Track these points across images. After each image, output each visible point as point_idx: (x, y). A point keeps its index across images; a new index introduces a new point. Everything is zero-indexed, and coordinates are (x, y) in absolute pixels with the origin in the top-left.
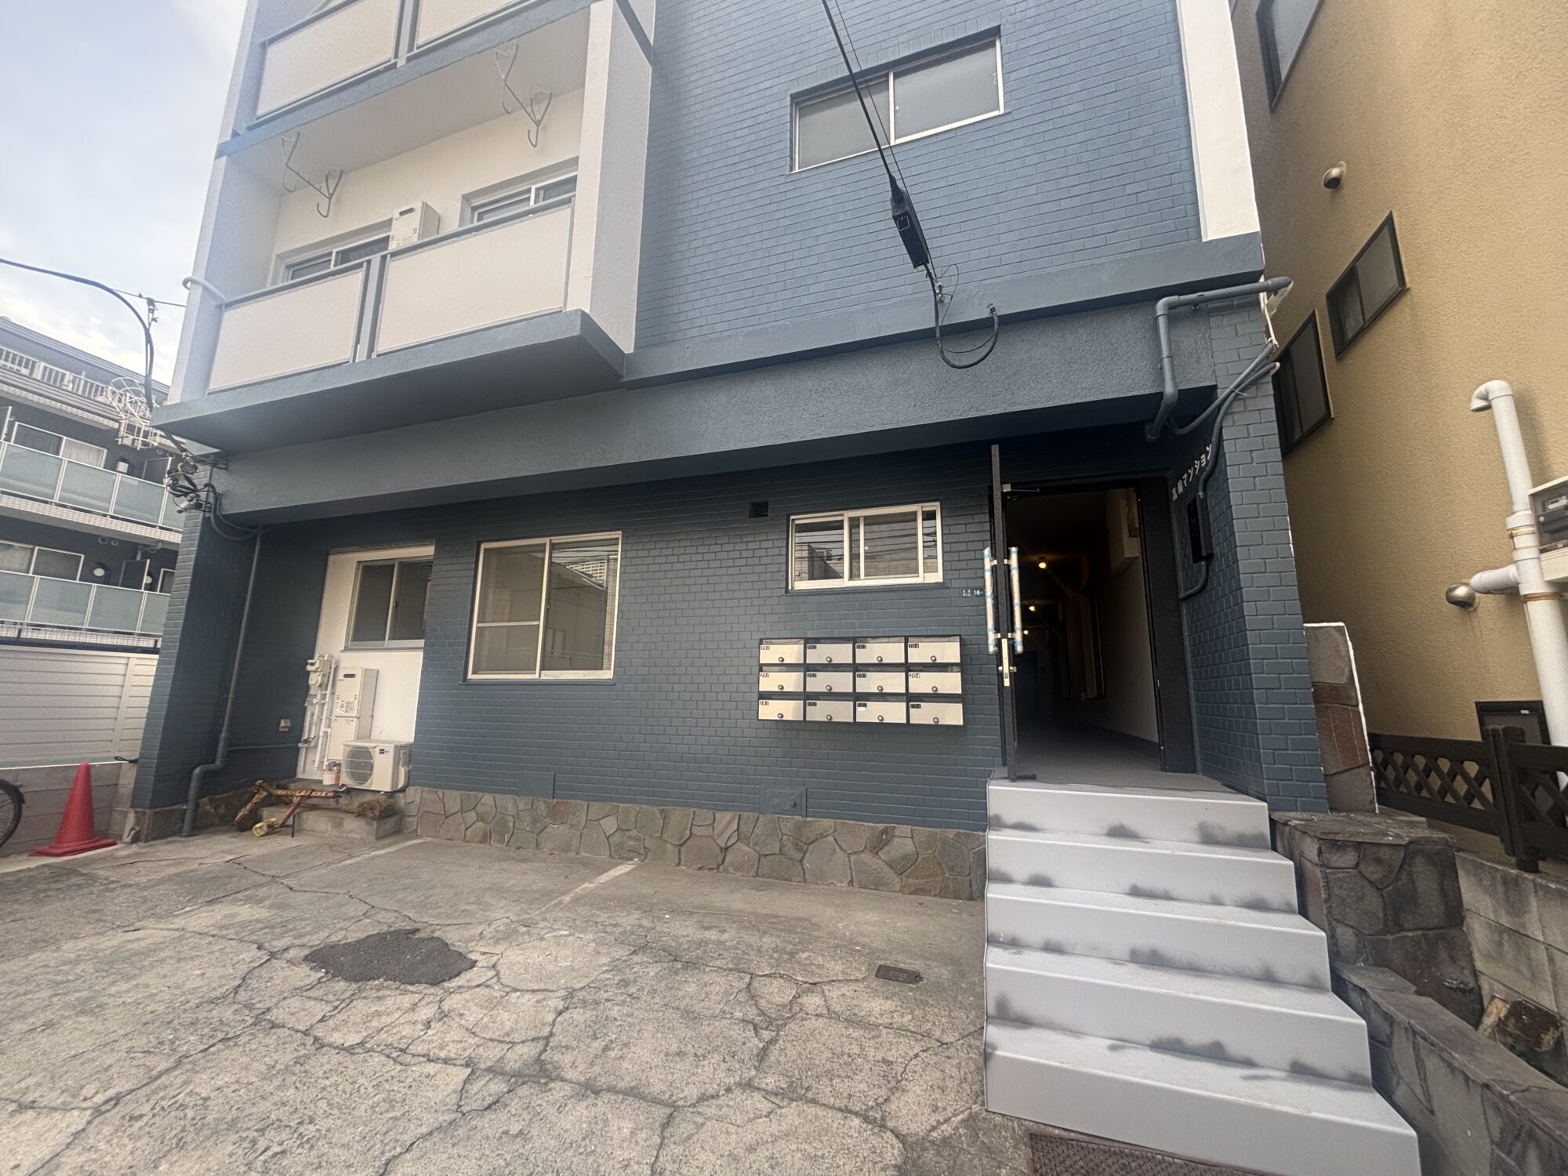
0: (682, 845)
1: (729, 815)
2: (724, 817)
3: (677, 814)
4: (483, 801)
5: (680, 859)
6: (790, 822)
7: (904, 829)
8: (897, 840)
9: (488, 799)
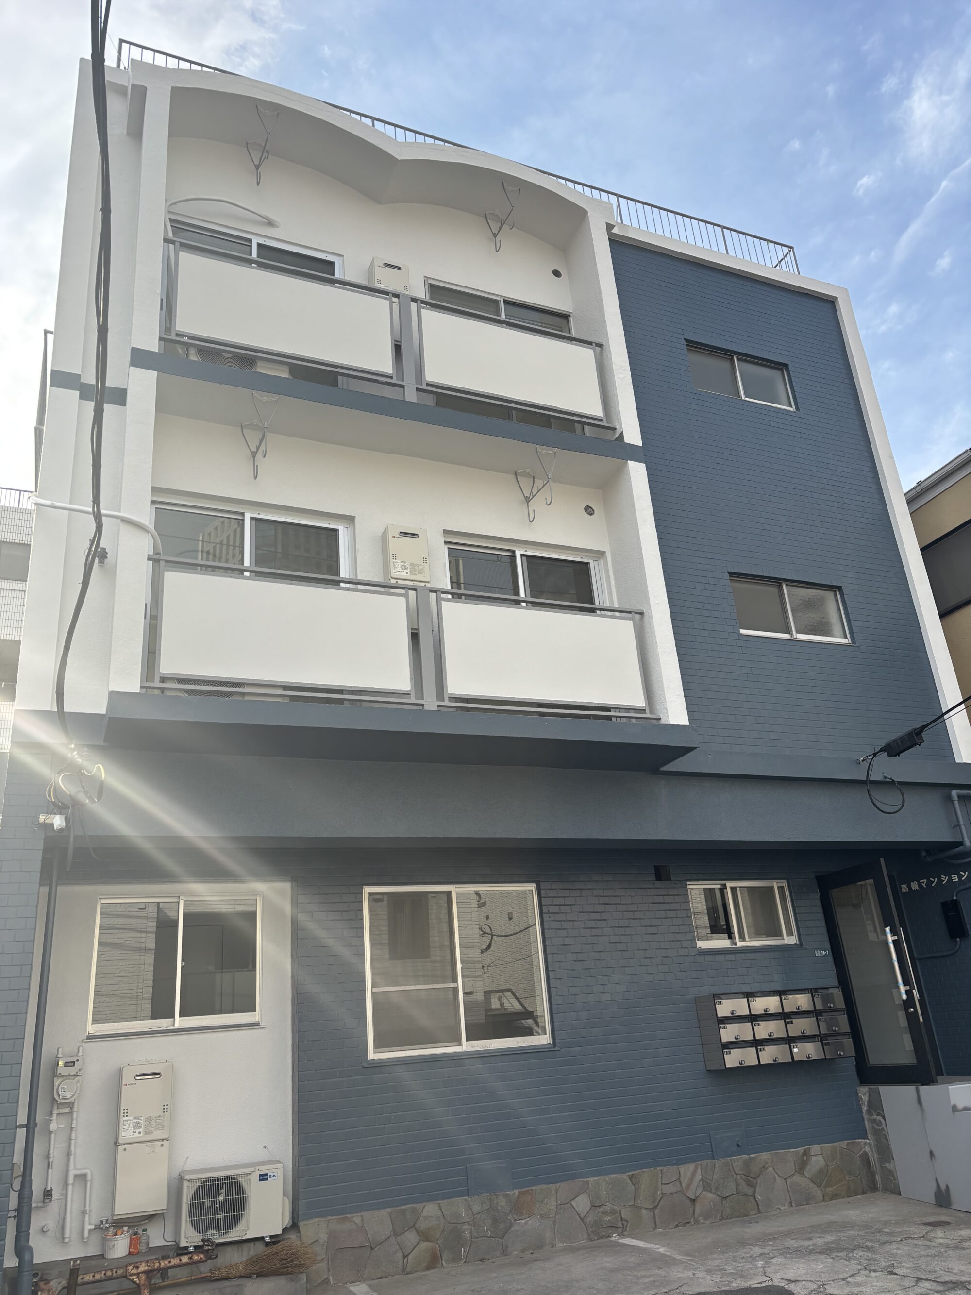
0: (656, 1207)
1: (691, 1167)
2: (687, 1170)
3: (646, 1176)
4: (425, 1214)
5: (655, 1223)
6: (738, 1161)
7: (815, 1149)
8: (814, 1158)
9: (430, 1209)
